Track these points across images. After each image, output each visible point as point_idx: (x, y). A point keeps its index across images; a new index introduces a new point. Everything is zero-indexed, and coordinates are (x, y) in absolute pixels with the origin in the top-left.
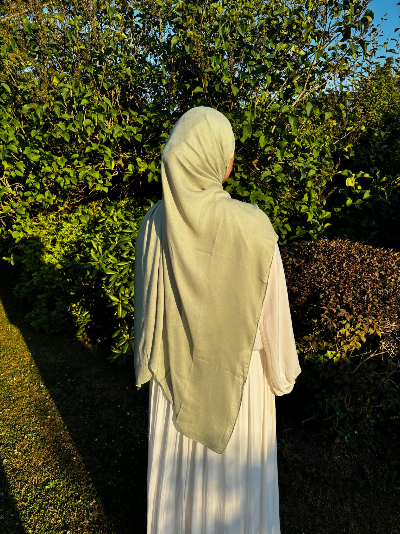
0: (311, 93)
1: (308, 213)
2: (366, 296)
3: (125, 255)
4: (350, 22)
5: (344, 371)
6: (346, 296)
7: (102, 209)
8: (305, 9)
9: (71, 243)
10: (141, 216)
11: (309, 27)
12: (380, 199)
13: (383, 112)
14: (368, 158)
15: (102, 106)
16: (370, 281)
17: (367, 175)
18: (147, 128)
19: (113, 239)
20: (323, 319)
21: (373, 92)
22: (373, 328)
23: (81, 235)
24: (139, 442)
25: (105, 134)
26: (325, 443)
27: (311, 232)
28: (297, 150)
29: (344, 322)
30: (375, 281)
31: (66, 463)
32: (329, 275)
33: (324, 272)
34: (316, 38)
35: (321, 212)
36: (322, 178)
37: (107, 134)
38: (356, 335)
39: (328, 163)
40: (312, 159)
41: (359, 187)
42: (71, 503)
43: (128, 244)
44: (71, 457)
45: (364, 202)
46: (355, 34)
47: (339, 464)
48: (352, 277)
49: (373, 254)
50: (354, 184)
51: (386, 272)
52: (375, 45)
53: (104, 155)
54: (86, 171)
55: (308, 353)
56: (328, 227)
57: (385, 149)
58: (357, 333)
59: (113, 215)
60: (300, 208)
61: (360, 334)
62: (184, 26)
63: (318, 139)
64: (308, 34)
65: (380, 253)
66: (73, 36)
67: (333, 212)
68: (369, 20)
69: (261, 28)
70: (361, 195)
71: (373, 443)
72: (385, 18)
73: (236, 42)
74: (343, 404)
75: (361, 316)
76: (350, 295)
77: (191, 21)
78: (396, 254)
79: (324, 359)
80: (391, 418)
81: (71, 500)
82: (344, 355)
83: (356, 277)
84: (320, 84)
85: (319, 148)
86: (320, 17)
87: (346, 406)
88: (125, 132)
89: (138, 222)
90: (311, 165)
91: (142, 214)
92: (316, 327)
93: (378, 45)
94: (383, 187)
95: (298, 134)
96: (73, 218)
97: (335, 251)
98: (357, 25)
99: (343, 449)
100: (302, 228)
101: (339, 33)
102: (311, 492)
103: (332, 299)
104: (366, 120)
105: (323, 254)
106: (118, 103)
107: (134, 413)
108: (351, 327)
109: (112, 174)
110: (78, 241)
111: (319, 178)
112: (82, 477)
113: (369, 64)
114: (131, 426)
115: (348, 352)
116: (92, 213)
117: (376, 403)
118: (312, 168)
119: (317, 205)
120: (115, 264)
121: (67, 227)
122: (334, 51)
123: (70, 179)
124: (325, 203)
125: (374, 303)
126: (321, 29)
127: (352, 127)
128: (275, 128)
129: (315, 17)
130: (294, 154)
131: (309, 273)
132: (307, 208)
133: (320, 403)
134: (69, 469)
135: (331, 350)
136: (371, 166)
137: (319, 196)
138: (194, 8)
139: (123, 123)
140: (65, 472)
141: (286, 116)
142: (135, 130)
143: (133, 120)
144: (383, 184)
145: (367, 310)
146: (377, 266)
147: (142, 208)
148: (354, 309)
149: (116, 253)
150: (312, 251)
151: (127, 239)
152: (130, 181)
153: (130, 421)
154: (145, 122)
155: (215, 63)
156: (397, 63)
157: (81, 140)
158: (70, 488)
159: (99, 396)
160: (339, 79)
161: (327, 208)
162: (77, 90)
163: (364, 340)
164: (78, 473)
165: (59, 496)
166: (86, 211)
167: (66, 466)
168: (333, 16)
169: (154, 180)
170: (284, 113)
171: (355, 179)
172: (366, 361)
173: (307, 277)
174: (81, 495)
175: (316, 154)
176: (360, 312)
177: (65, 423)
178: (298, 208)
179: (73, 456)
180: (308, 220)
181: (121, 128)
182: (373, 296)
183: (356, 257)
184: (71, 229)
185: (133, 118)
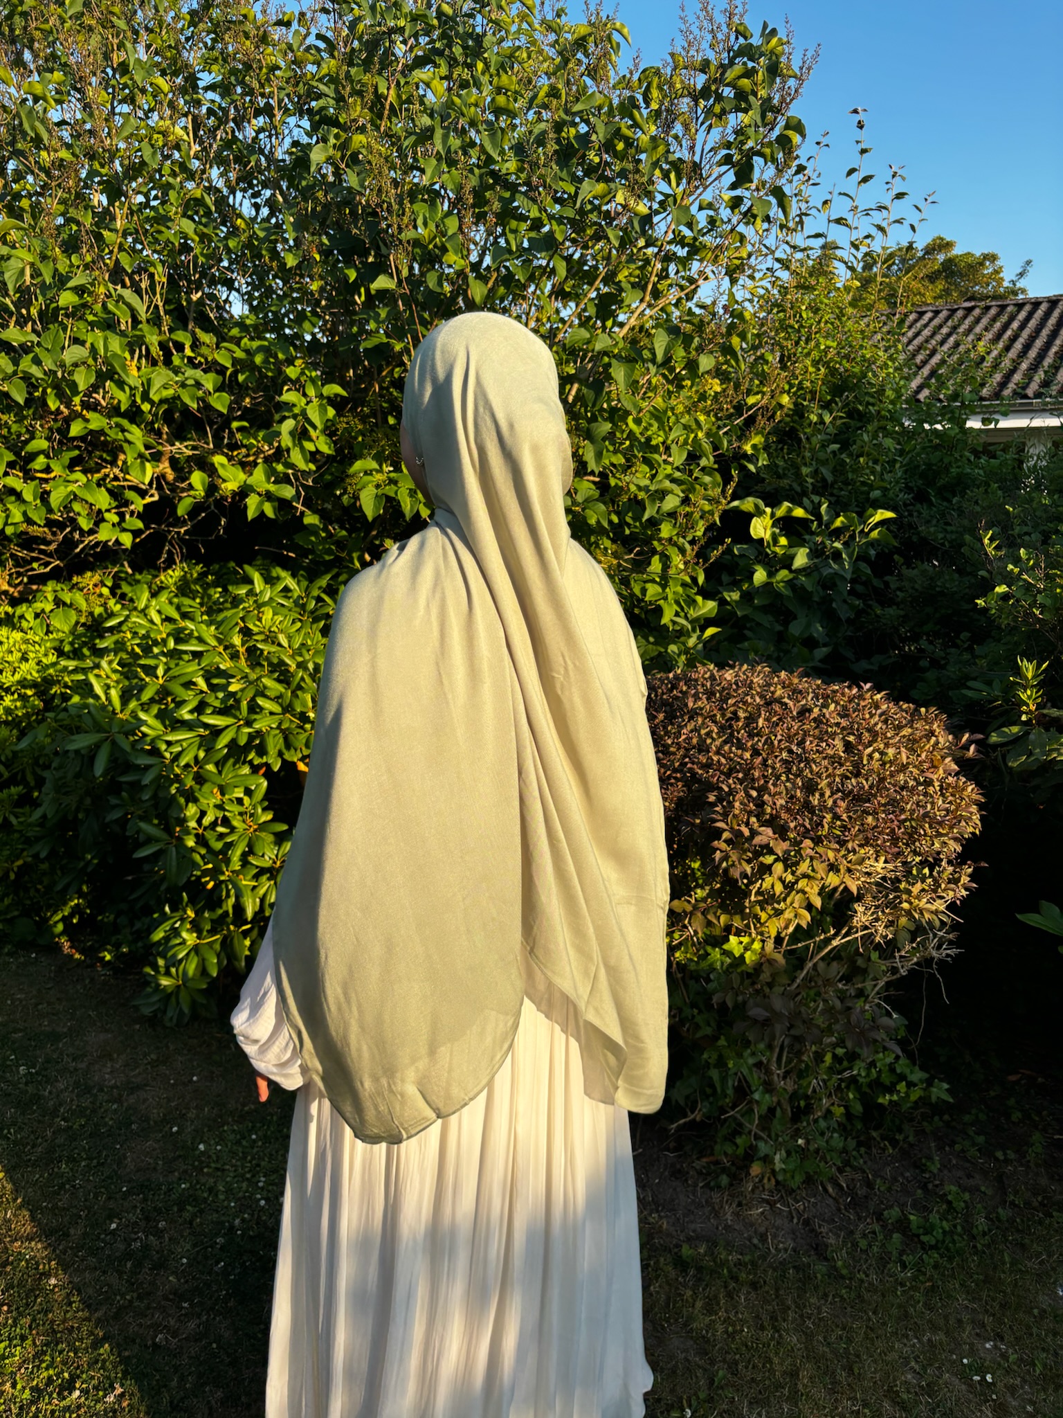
0: (662, 310)
1: (661, 602)
2: (817, 795)
3: (185, 714)
4: (750, 144)
5: (770, 985)
6: (770, 794)
7: (113, 593)
8: (643, 105)
9: (25, 687)
10: (227, 609)
11: (655, 148)
12: (831, 571)
13: (826, 364)
14: (798, 475)
15: (118, 313)
16: (825, 758)
17: (799, 512)
18: (241, 378)
19: (150, 671)
20: (718, 855)
21: (801, 316)
22: (838, 871)
23: (54, 664)
24: (237, 1221)
25: (127, 389)
26: (724, 1180)
27: (673, 648)
28: (631, 446)
29: (769, 859)
30: (835, 760)
31: (27, 1297)
32: (726, 748)
33: (714, 740)
34: (673, 176)
35: (694, 601)
36: (697, 516)
37: (131, 388)
38: (798, 892)
39: (707, 479)
40: (669, 470)
41: (783, 541)
42: (50, 1403)
43: (194, 684)
44: (40, 1279)
45: (794, 578)
46: (763, 171)
47: (762, 1229)
48: (781, 750)
49: (826, 697)
50: (769, 533)
51: (859, 737)
52: (803, 206)
53: (125, 445)
54: (72, 487)
55: (680, 944)
56: (713, 636)
57: (834, 452)
58: (802, 884)
59: (147, 607)
60: (644, 591)
61: (807, 889)
62: (342, 121)
63: (683, 421)
64: (656, 164)
65: (843, 694)
66: (37, 124)
67: (722, 602)
68: (794, 141)
69: (541, 141)
70: (787, 562)
71: (840, 1170)
72: (824, 141)
73: (476, 171)
74: (768, 1072)
75: (808, 843)
76: (780, 793)
77: (358, 111)
78: (879, 696)
79: (723, 957)
80: (880, 1100)
81: (50, 1395)
82: (770, 945)
83: (790, 751)
84: (682, 288)
85: (686, 442)
86: (678, 128)
87: (776, 1078)
88: (183, 385)
89: (219, 625)
90: (667, 484)
91: (228, 605)
92: (696, 880)
93: (810, 204)
94: (838, 539)
95: (635, 405)
96: (30, 616)
97: (735, 691)
98: (767, 151)
99: (771, 1191)
100: (648, 641)
101: (725, 168)
102: (699, 1304)
103: (737, 804)
104: (789, 383)
105: (708, 699)
106: (161, 309)
107: (217, 1144)
108: (786, 871)
109: (143, 498)
110: (44, 679)
111: (687, 515)
112: (79, 1328)
113: (789, 250)
114: (212, 1180)
115: (778, 940)
116: (83, 605)
117: (845, 1063)
118: (671, 492)
119: (684, 585)
120: (158, 737)
121: (11, 641)
122: (711, 213)
123: (23, 508)
124: (701, 579)
125: (838, 810)
126: (685, 155)
127: (759, 396)
128: (579, 390)
129: (668, 126)
130: (624, 455)
131: (678, 744)
132: (660, 590)
133: (714, 1074)
134: (39, 1313)
135: (738, 933)
136: (804, 493)
137: (686, 563)
138: (366, 78)
139: (176, 360)
140: (26, 1321)
141: (606, 359)
142: (209, 381)
143: (202, 356)
144: (837, 533)
145: (823, 827)
146: (838, 724)
147: (225, 590)
148: (792, 825)
149: (160, 709)
150: (681, 692)
151: (190, 669)
152: (191, 519)
153: (208, 1166)
154: (235, 361)
155: (425, 219)
156: (853, 251)
157: (58, 403)
158: (42, 1361)
159: (115, 1106)
160: (727, 278)
161: (707, 594)
162: (46, 266)
163: (818, 902)
164: (64, 1321)
165: (14, 1386)
166: (67, 597)
167: (27, 1305)
168: (710, 126)
169: (262, 514)
170: (599, 353)
171: (771, 522)
172: (822, 959)
173: (674, 754)
174: (78, 1377)
175: (678, 458)
176: (805, 834)
177: (16, 1191)
178: (637, 591)
179: (47, 1275)
180: (663, 622)
181: (170, 373)
182: (833, 794)
183: (786, 704)
184: (23, 647)
185: (204, 350)
